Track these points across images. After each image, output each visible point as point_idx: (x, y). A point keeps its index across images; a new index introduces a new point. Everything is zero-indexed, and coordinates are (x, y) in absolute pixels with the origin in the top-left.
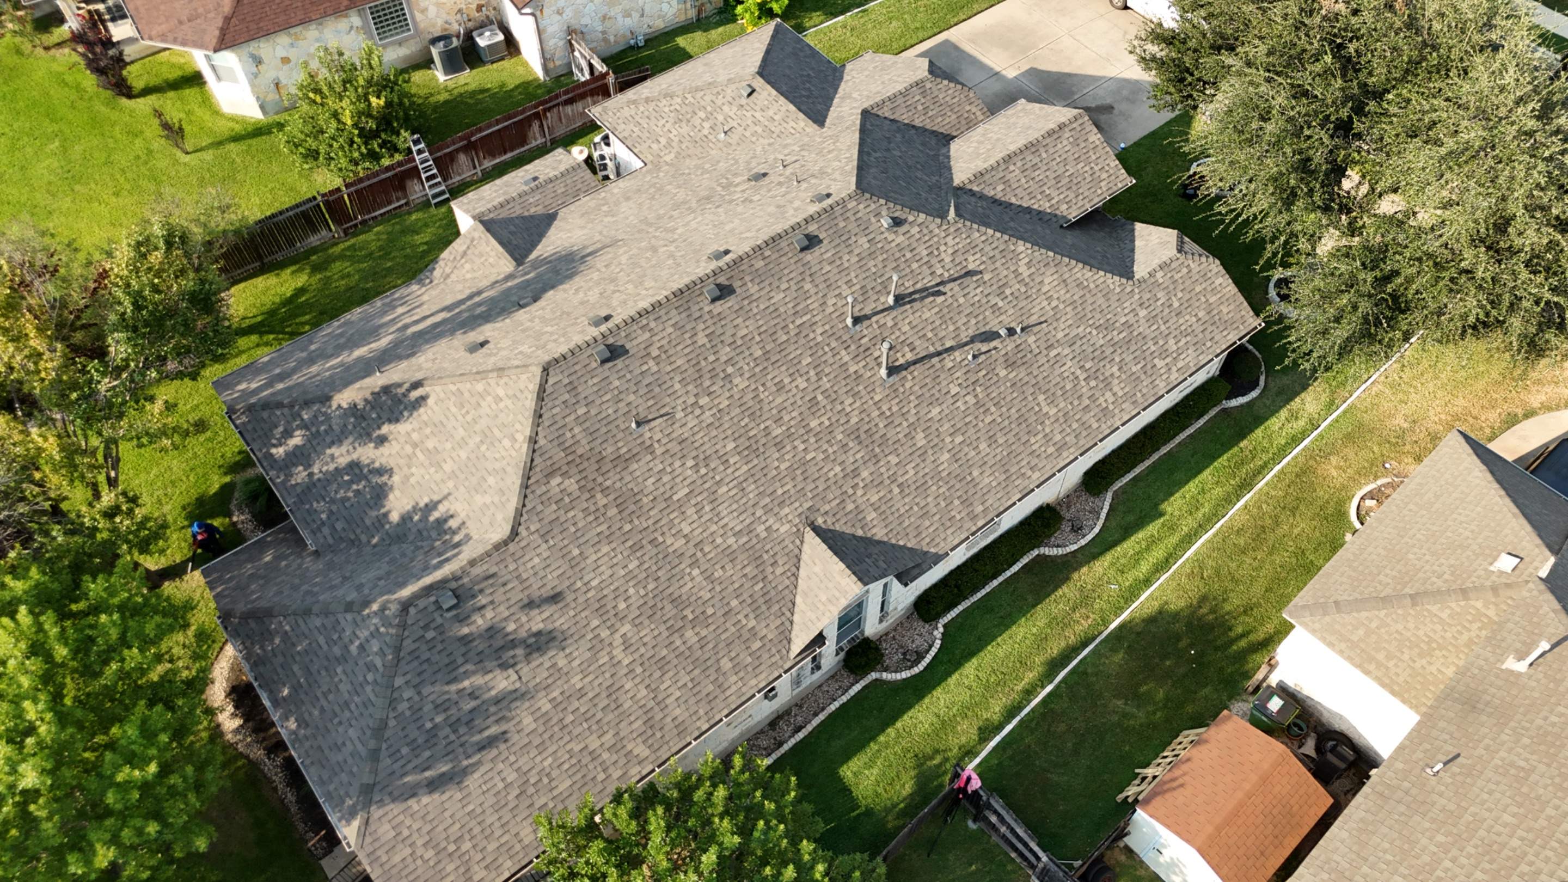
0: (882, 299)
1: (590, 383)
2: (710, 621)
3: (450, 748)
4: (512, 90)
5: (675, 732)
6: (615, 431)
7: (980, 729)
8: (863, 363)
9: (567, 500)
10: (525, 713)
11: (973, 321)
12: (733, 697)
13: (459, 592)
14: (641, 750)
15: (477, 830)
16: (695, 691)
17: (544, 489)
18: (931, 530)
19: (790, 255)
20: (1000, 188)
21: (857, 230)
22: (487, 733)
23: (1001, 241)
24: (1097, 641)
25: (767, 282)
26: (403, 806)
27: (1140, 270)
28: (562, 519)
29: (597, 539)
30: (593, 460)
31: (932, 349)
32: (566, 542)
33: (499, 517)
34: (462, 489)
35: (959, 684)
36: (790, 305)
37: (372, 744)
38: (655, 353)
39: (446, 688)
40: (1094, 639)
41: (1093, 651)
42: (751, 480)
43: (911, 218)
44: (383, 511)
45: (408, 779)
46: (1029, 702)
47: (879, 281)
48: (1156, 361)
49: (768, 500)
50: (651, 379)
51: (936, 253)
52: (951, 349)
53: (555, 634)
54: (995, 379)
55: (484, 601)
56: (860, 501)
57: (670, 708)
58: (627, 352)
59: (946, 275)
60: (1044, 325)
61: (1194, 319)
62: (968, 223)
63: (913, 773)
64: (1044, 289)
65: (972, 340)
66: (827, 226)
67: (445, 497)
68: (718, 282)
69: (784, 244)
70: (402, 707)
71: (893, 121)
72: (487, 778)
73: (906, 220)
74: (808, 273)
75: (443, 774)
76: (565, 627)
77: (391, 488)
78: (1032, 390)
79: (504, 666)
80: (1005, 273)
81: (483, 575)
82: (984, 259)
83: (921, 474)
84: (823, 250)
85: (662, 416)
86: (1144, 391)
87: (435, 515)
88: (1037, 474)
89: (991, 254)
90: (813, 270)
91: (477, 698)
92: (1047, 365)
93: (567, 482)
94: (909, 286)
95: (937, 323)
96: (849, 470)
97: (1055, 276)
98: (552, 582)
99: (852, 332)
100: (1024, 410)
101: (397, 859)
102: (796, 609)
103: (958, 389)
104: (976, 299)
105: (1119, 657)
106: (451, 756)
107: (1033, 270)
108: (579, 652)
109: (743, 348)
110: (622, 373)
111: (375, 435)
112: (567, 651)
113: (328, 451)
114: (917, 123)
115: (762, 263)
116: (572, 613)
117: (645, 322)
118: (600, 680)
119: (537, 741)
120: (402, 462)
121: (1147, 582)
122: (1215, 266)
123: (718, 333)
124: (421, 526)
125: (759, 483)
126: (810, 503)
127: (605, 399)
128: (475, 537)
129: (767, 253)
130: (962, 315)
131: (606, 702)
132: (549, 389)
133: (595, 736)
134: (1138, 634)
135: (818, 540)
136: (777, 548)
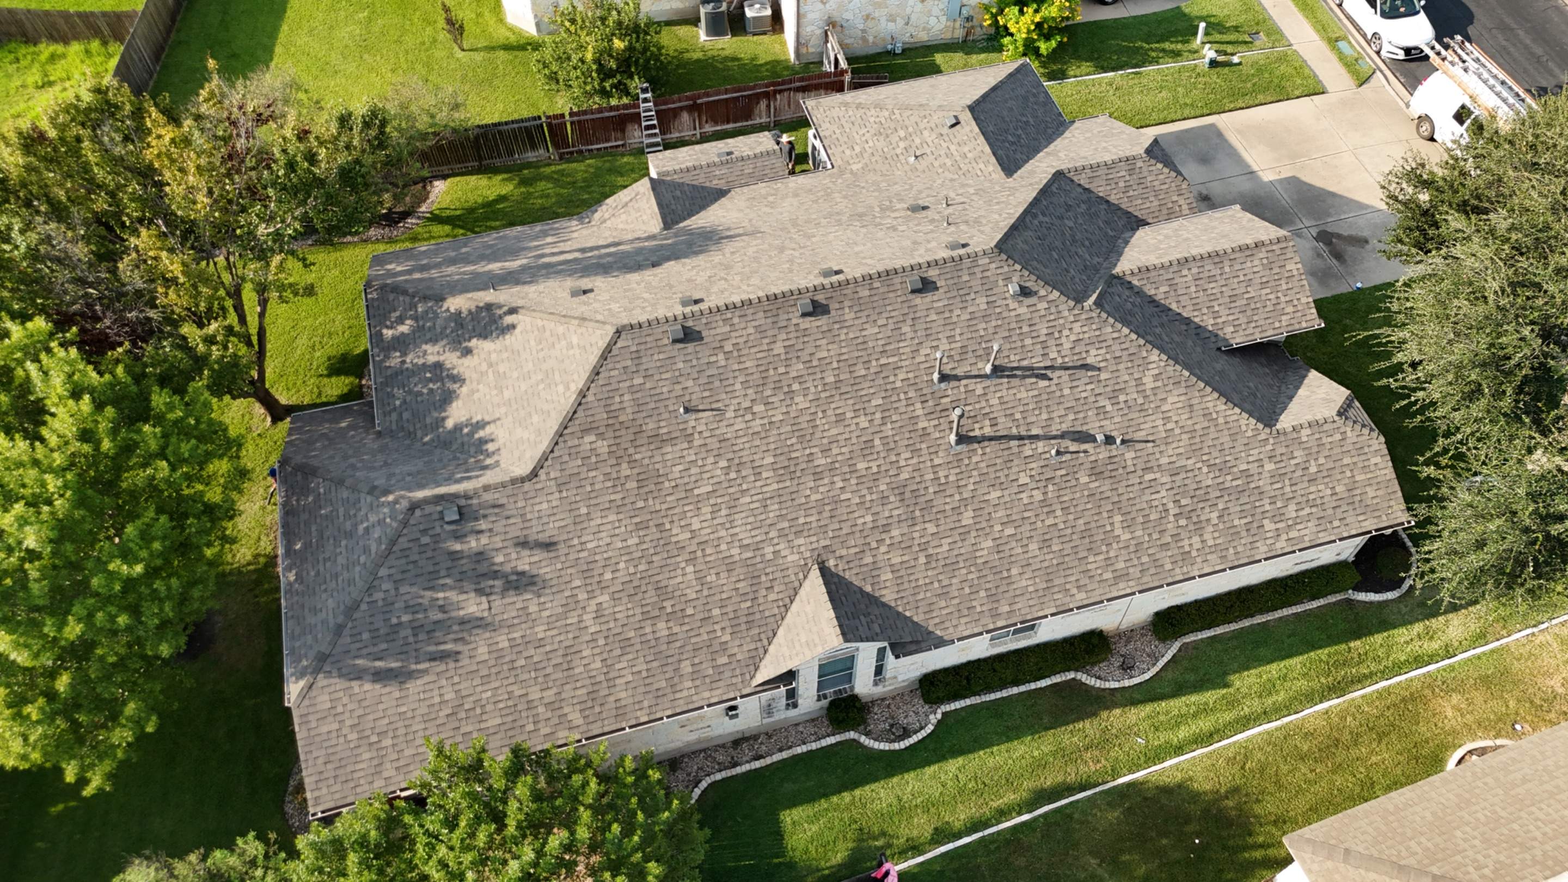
0: (980, 365)
1: (656, 357)
2: (686, 620)
3: (405, 649)
4: (761, 65)
5: (614, 712)
6: (662, 410)
7: (936, 829)
8: (936, 422)
9: (594, 459)
10: (482, 643)
11: (1071, 417)
12: (681, 702)
13: (464, 510)
14: (576, 717)
15: (402, 731)
16: (647, 681)
17: (576, 442)
18: (944, 612)
19: (899, 293)
20: (1163, 289)
21: (980, 288)
22: (442, 647)
23: (1135, 343)
24: (1098, 789)
25: (866, 313)
26: (347, 684)
27: (1286, 421)
28: (582, 476)
29: (607, 505)
30: (631, 430)
31: (1014, 431)
32: (578, 498)
33: (528, 455)
34: (510, 418)
35: (933, 777)
36: (881, 342)
37: (340, 619)
38: (728, 347)
39: (422, 593)
40: (1095, 786)
41: (1089, 798)
42: (776, 500)
43: (1042, 292)
44: (443, 414)
45: (359, 662)
46: (998, 823)
47: (984, 345)
48: (1266, 522)
49: (786, 524)
50: (715, 372)
51: (1057, 335)
52: (1036, 437)
53: (536, 579)
54: (1074, 482)
55: (484, 527)
56: (880, 557)
57: (618, 689)
58: (702, 339)
59: (1060, 361)
60: (1150, 445)
61: (1329, 492)
62: (1104, 315)
63: (850, 845)
64: (1164, 408)
65: (1063, 436)
66: (949, 276)
67: (494, 421)
68: (816, 298)
69: (897, 280)
70: (379, 596)
71: (1085, 189)
72: (427, 687)
73: (1036, 293)
74: (911, 316)
75: (391, 670)
76: (548, 577)
77: (458, 397)
78: (1110, 507)
79: (480, 592)
80: (1127, 378)
81: (491, 502)
82: (1108, 356)
83: (955, 552)
84: (935, 298)
85: (712, 410)
86: (1240, 549)
87: (481, 434)
88: (1083, 595)
89: (1117, 355)
90: (918, 315)
91: (445, 612)
92: (1137, 487)
93: (599, 443)
94: (1014, 360)
95: (1031, 407)
96: (880, 523)
97: (1182, 398)
98: (550, 531)
99: (936, 388)
100: (1093, 525)
101: (324, 729)
102: (775, 640)
103: (1028, 480)
104: (1084, 395)
105: (1114, 815)
106: (403, 657)
107: (1159, 384)
108: (553, 605)
109: (818, 369)
110: (689, 358)
111: (464, 345)
112: (542, 600)
113: (424, 347)
114: (1113, 199)
115: (867, 293)
116: (559, 566)
117: (729, 315)
118: (562, 638)
119: (485, 672)
120: (474, 376)
121: (1179, 750)
122: (1377, 443)
123: (797, 347)
124: (466, 439)
125: (784, 505)
126: (828, 542)
127: (664, 376)
128: (503, 465)
129: (877, 284)
130: (1061, 407)
131: (560, 660)
132: (615, 352)
133: (538, 687)
134: (1146, 799)
135: (821, 581)
136: (778, 575)
